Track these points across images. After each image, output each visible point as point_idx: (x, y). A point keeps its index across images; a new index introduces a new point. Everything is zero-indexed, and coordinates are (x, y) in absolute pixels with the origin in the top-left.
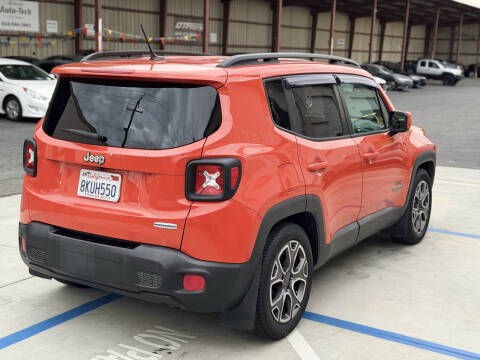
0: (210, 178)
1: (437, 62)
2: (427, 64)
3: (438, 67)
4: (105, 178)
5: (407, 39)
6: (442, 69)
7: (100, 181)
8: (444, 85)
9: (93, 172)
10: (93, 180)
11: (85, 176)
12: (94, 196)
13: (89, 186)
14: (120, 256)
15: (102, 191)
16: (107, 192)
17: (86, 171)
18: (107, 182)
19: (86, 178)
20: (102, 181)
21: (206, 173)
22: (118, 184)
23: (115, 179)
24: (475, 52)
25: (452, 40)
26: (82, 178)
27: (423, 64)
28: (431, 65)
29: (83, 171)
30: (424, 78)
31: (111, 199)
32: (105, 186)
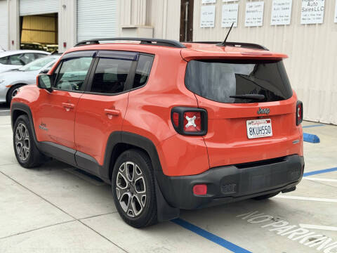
4: (263, 123)
7: (260, 126)
9: (255, 121)
10: (256, 126)
11: (250, 125)
12: (261, 135)
13: (255, 130)
15: (263, 131)
16: (266, 131)
17: (250, 121)
18: (264, 125)
19: (252, 126)
20: (261, 125)
22: (270, 124)
23: (268, 122)
26: (248, 127)
29: (248, 122)
31: (269, 135)
32: (264, 128)
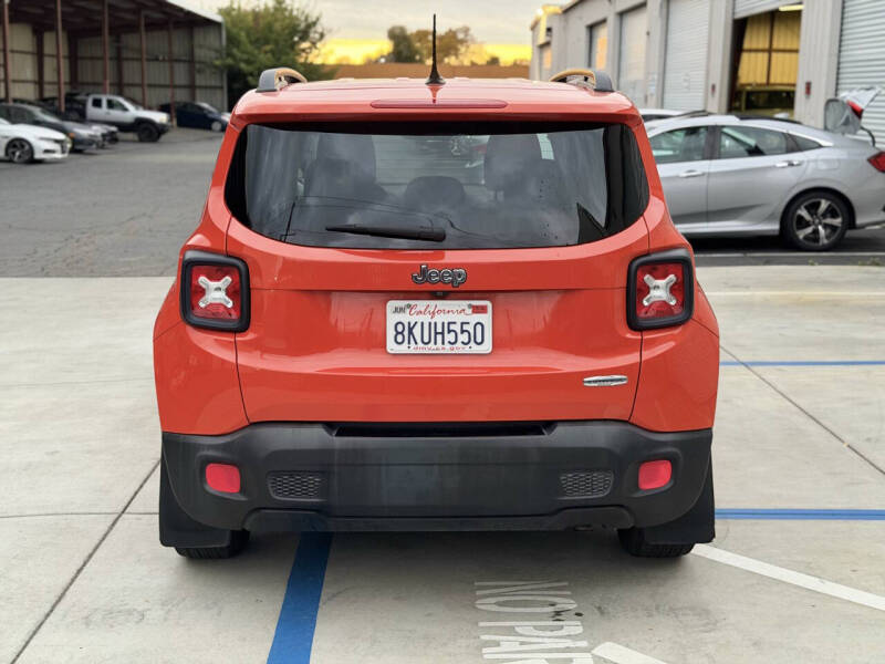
0: (657, 287)
1: (121, 100)
2: (104, 103)
3: (125, 109)
4: (455, 312)
5: (40, 55)
6: (133, 112)
7: (439, 319)
8: (141, 140)
9: (421, 304)
10: (426, 319)
11: (396, 314)
12: (431, 348)
13: (417, 331)
14: (522, 452)
15: (450, 337)
16: (464, 337)
17: (402, 303)
18: (459, 319)
19: (405, 318)
20: (447, 318)
21: (647, 278)
22: (486, 319)
23: (479, 310)
24: (168, 82)
25: (119, 59)
26: (392, 319)
27: (97, 103)
28: (111, 105)
29: (392, 304)
30: (114, 129)
31: (475, 349)
32: (457, 328)
